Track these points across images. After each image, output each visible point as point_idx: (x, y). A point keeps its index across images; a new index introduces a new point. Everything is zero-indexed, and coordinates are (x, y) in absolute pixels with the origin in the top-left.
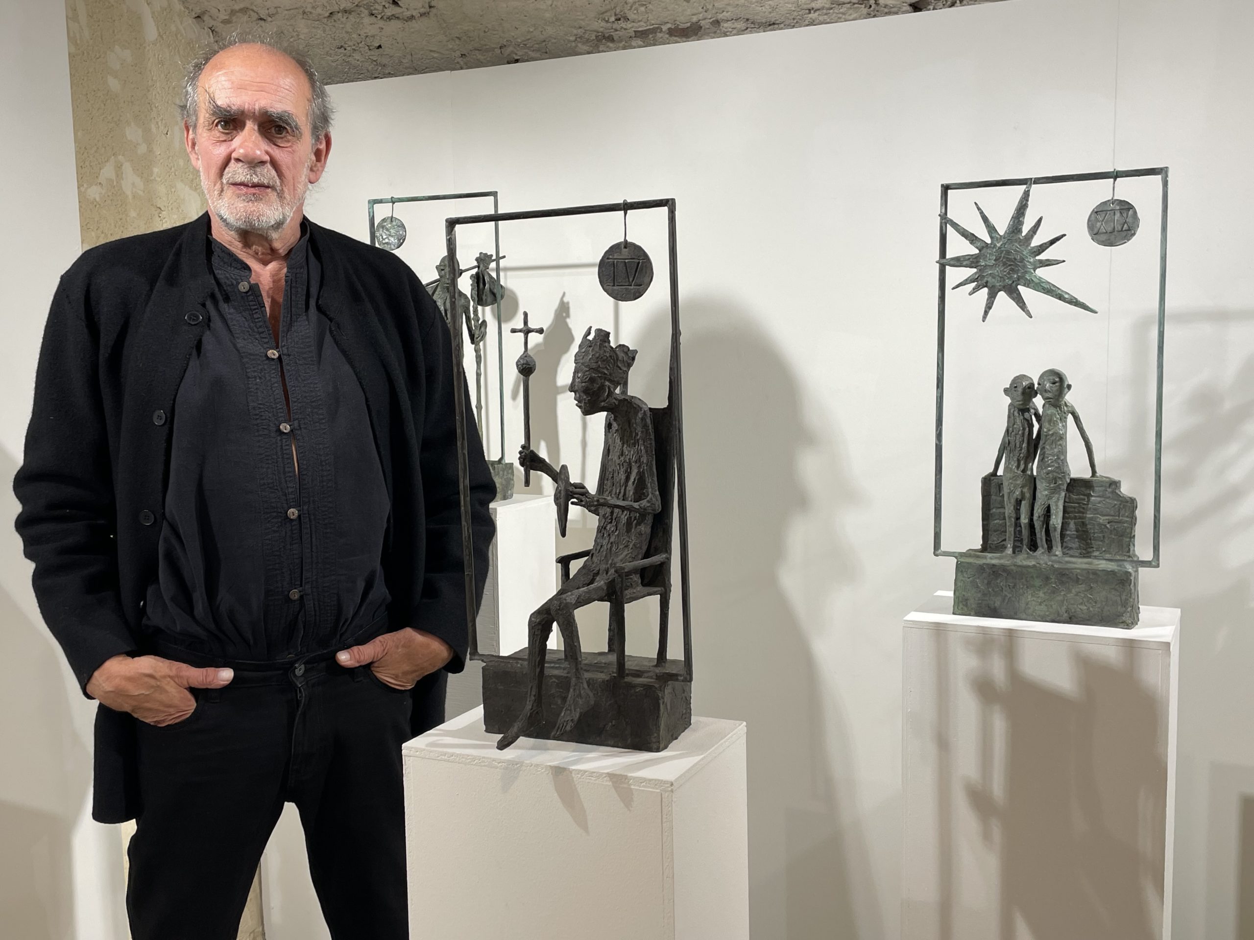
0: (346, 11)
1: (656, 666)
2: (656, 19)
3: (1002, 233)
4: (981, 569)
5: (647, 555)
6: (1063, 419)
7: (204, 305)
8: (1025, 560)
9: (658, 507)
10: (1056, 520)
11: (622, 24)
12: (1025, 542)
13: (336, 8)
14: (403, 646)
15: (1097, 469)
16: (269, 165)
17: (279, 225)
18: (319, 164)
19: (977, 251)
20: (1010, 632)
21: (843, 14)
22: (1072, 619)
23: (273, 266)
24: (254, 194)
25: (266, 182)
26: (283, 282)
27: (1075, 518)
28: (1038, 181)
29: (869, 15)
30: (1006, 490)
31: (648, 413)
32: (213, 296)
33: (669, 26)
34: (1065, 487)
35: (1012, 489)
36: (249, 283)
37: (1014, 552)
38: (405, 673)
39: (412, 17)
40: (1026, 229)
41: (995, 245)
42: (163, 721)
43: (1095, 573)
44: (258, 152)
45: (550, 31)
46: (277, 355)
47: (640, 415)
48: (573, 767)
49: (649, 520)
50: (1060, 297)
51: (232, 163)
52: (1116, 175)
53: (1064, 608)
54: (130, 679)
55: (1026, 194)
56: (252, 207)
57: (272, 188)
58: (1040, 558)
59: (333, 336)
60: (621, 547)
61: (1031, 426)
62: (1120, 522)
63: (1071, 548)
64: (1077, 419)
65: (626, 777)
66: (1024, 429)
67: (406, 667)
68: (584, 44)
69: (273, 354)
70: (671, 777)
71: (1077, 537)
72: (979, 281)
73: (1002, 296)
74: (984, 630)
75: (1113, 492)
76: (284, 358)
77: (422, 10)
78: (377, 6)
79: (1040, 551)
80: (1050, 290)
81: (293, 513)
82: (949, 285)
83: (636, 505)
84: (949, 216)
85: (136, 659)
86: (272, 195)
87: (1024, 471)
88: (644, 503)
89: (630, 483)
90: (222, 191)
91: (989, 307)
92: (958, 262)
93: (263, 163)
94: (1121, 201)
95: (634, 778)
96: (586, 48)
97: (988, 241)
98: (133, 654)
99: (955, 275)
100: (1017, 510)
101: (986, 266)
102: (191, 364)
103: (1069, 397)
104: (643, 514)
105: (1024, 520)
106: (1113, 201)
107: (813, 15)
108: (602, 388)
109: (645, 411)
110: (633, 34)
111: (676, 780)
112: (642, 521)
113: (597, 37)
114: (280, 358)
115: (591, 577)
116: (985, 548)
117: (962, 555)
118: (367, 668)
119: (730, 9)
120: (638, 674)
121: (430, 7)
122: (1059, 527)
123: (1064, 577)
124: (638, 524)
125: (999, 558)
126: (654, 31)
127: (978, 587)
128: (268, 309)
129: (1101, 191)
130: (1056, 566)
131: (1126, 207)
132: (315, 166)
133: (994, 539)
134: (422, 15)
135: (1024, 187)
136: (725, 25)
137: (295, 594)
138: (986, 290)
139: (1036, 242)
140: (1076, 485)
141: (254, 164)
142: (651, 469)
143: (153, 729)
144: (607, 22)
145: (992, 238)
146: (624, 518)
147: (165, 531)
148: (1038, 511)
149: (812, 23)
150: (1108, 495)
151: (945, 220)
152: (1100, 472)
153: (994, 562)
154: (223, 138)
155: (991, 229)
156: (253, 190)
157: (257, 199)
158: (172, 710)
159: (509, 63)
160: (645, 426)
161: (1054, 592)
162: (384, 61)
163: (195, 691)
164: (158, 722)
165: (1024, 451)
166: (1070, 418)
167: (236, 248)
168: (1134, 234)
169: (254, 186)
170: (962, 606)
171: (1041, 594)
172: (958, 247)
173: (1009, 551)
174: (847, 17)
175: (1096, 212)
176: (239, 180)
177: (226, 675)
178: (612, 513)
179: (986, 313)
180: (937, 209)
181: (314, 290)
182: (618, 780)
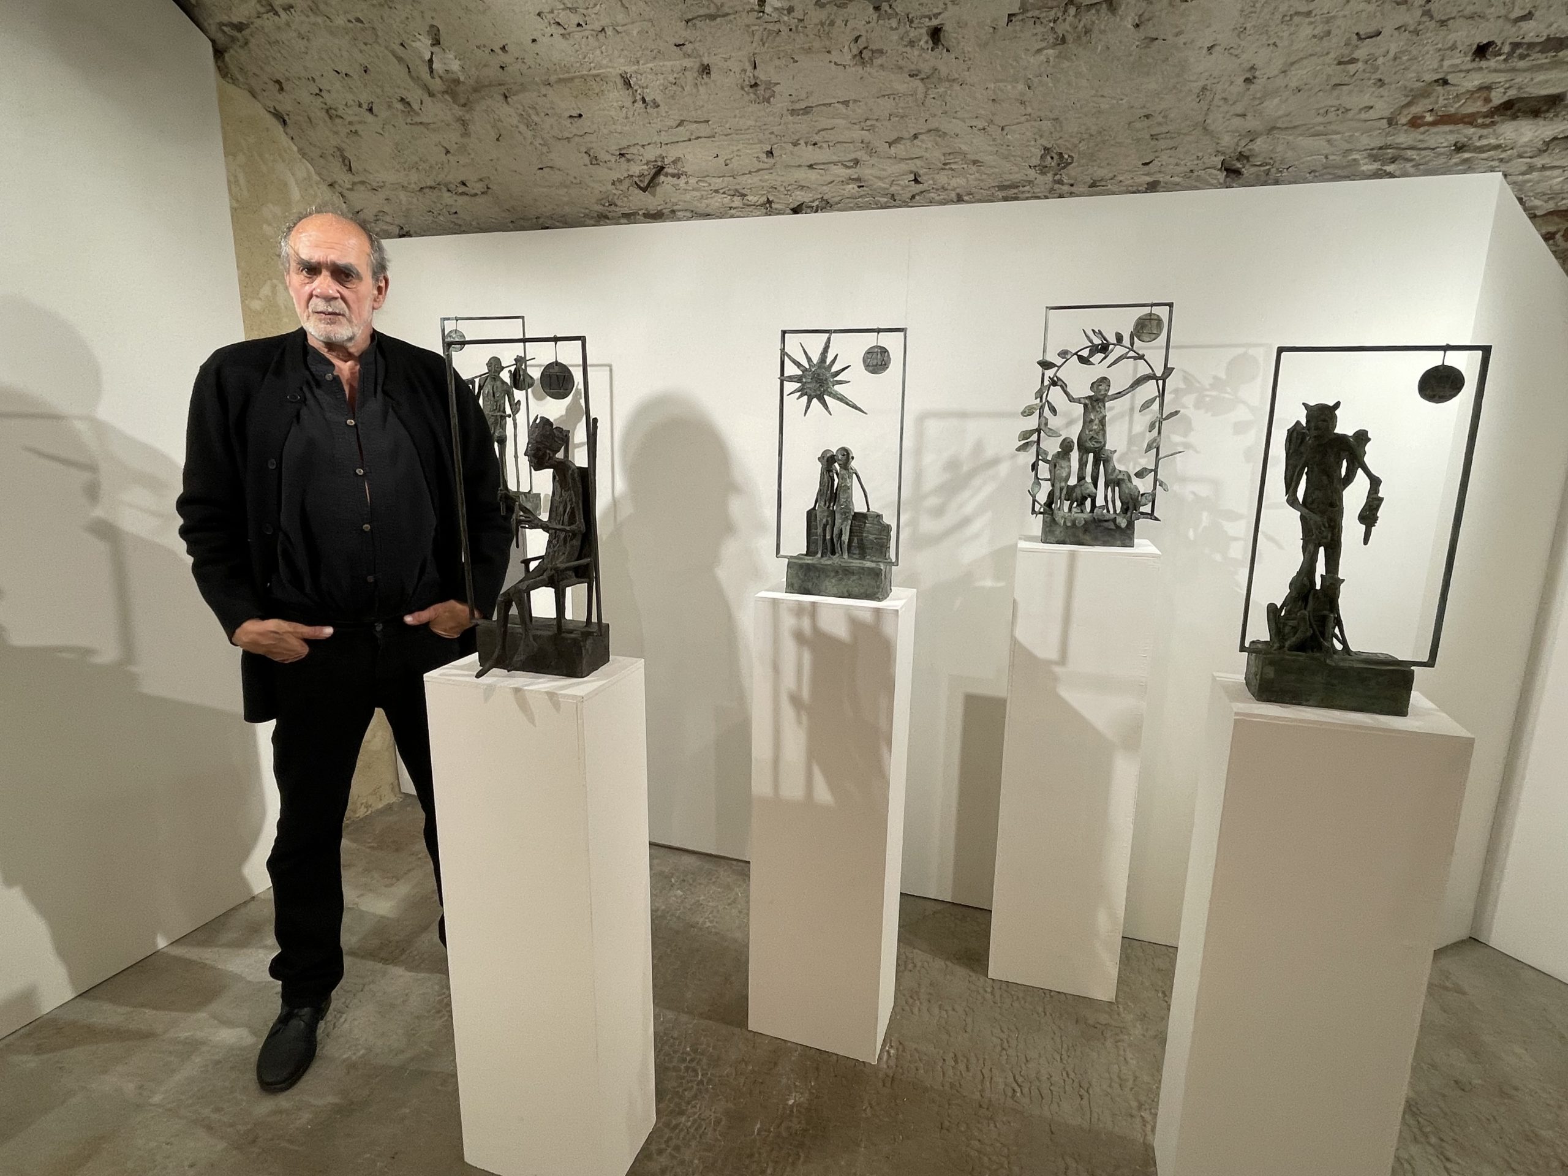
0: (431, 188)
1: (586, 626)
2: (634, 208)
3: (815, 362)
4: (801, 566)
5: (579, 558)
6: (850, 477)
7: (301, 389)
8: (826, 561)
9: (583, 528)
10: (845, 538)
11: (613, 208)
12: (829, 549)
13: (424, 185)
14: (449, 611)
15: (870, 507)
16: (340, 300)
17: (351, 339)
18: (380, 296)
19: (801, 373)
20: (814, 604)
21: (751, 212)
22: (850, 596)
23: (349, 363)
24: (330, 319)
25: (337, 311)
26: (357, 374)
27: (857, 536)
28: (836, 331)
29: (766, 214)
30: (818, 519)
31: (576, 471)
32: (308, 383)
33: (643, 211)
34: (851, 517)
35: (822, 517)
36: (332, 374)
37: (822, 556)
38: (452, 628)
39: (476, 195)
40: (829, 361)
41: (811, 370)
42: (287, 660)
43: (863, 568)
44: (331, 292)
45: (567, 209)
46: (354, 423)
47: (570, 472)
48: (526, 688)
49: (579, 537)
50: (847, 404)
51: (314, 298)
52: (879, 331)
53: (845, 590)
54: (261, 634)
55: (829, 339)
56: (329, 328)
57: (343, 315)
58: (835, 560)
59: (395, 412)
60: (561, 554)
61: (833, 480)
62: (881, 539)
63: (855, 554)
64: (858, 477)
65: (556, 694)
66: (829, 483)
67: (452, 624)
68: (589, 219)
69: (351, 422)
70: (582, 694)
71: (858, 547)
72: (802, 391)
73: (815, 400)
74: (799, 603)
75: (878, 521)
76: (359, 425)
77: (483, 190)
78: (451, 185)
79: (837, 555)
80: (842, 399)
81: (367, 527)
82: (786, 393)
83: (568, 528)
84: (786, 350)
85: (266, 621)
86: (343, 320)
87: (829, 507)
88: (573, 527)
89: (566, 515)
90: (309, 316)
91: (808, 407)
92: (791, 379)
93: (336, 298)
94: (881, 347)
95: (561, 694)
96: (592, 222)
97: (808, 367)
98: (264, 617)
99: (790, 387)
100: (824, 530)
101: (806, 382)
102: (293, 428)
103: (853, 464)
104: (574, 535)
105: (828, 537)
106: (877, 347)
107: (733, 211)
108: (545, 454)
109: (573, 470)
110: (620, 215)
111: (586, 695)
112: (574, 538)
113: (598, 215)
114: (356, 425)
115: (542, 572)
116: (808, 554)
117: (792, 557)
118: (425, 626)
119: (680, 203)
120: (571, 632)
121: (488, 188)
122: (847, 541)
123: (847, 572)
124: (571, 540)
125: (813, 559)
126: (634, 214)
127: (799, 576)
128: (347, 392)
129: (870, 340)
130: (843, 565)
131: (884, 351)
132: (378, 298)
133: (812, 548)
134: (482, 193)
135: (827, 335)
136: (679, 213)
137: (370, 579)
138: (806, 397)
139: (834, 369)
140: (858, 517)
141: (329, 299)
142: (578, 506)
143: (280, 665)
144: (604, 206)
145: (809, 365)
146: (562, 535)
147: (281, 535)
148: (836, 531)
149: (732, 217)
150: (875, 522)
151: (783, 353)
152: (871, 509)
153: (809, 562)
154: (307, 281)
155: (809, 359)
156: (329, 316)
157: (332, 323)
158: (292, 653)
159: (542, 229)
160: (573, 479)
161: (841, 579)
162: (459, 222)
163: (308, 641)
164: (284, 660)
165: (829, 495)
166: (854, 475)
167: (324, 351)
168: (887, 368)
169: (330, 314)
170: (791, 588)
171: (833, 581)
172: (791, 370)
173: (819, 555)
174: (754, 214)
175: (867, 353)
176: (319, 310)
177: (329, 631)
178: (555, 532)
179: (806, 411)
180: (779, 346)
181: (380, 381)
182: (551, 695)
